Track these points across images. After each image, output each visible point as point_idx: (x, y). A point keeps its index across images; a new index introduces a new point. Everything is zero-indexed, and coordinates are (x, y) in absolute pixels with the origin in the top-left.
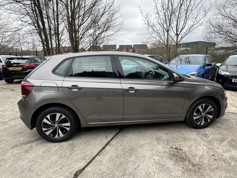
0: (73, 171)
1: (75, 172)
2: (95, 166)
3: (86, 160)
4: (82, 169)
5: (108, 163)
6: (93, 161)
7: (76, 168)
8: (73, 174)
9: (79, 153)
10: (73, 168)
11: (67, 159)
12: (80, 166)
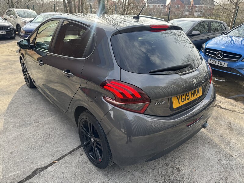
0: (33, 167)
1: (35, 169)
2: (59, 167)
3: (54, 158)
4: (45, 167)
5: (76, 167)
6: (61, 160)
7: (38, 164)
8: (32, 171)
9: (51, 147)
10: (35, 164)
11: (34, 151)
12: (44, 162)
